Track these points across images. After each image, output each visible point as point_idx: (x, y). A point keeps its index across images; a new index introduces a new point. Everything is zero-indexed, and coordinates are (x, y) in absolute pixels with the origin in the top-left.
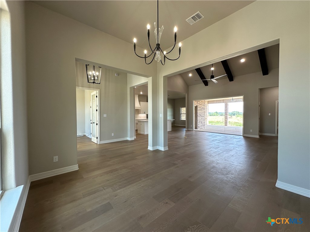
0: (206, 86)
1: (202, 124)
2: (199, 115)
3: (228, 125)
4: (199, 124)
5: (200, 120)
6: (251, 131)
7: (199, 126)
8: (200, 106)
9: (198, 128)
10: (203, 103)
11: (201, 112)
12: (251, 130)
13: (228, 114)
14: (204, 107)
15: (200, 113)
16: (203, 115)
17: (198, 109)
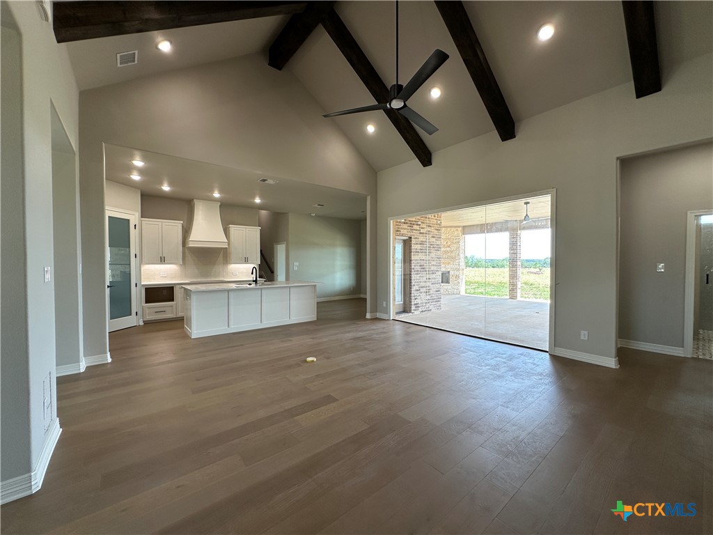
0: (425, 165)
1: (428, 297)
2: (418, 268)
3: (519, 298)
4: (418, 298)
5: (423, 284)
6: (584, 335)
7: (418, 301)
8: (421, 238)
9: (413, 307)
10: (432, 229)
11: (424, 258)
12: (583, 332)
13: (519, 263)
14: (438, 243)
15: (422, 263)
16: (433, 268)
17: (414, 247)
